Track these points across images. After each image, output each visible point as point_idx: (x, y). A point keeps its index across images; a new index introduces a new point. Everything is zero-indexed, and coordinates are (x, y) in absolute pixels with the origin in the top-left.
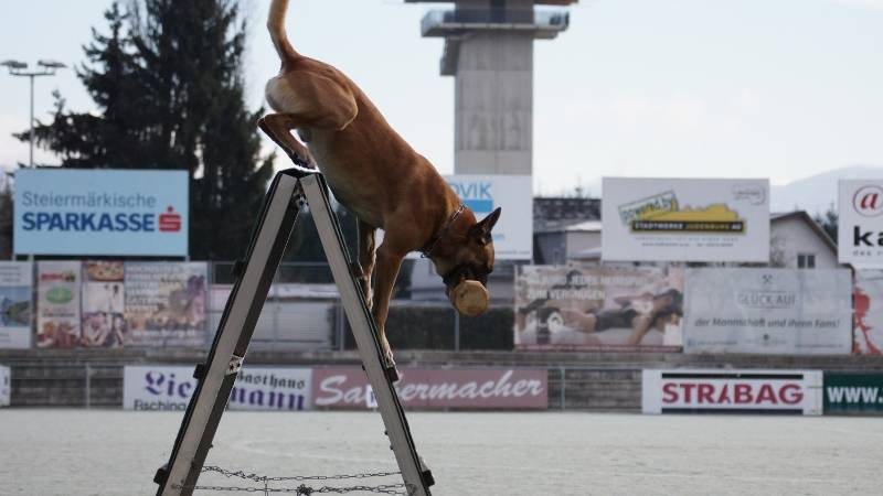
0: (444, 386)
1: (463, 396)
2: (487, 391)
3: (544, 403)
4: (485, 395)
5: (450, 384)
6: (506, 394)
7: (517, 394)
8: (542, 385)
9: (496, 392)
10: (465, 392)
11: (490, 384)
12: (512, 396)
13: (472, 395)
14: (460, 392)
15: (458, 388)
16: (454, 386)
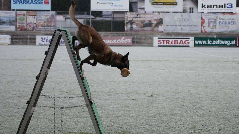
0: (109, 40)
1: (113, 43)
2: (118, 41)
3: (132, 44)
4: (118, 43)
5: (110, 40)
6: (123, 42)
7: (125, 42)
8: (131, 40)
9: (121, 42)
10: (113, 42)
11: (119, 40)
12: (124, 43)
13: (115, 42)
14: (112, 42)
15: (112, 41)
16: (111, 40)
